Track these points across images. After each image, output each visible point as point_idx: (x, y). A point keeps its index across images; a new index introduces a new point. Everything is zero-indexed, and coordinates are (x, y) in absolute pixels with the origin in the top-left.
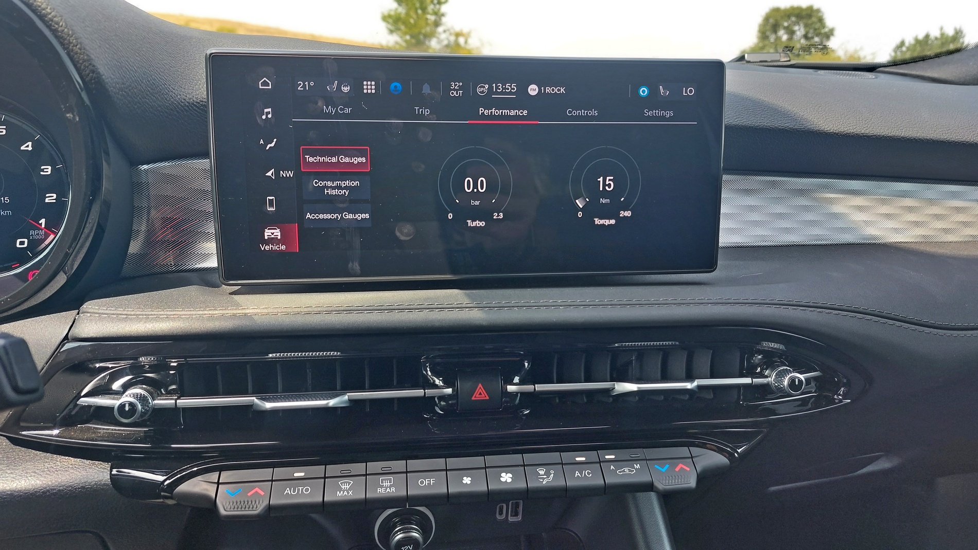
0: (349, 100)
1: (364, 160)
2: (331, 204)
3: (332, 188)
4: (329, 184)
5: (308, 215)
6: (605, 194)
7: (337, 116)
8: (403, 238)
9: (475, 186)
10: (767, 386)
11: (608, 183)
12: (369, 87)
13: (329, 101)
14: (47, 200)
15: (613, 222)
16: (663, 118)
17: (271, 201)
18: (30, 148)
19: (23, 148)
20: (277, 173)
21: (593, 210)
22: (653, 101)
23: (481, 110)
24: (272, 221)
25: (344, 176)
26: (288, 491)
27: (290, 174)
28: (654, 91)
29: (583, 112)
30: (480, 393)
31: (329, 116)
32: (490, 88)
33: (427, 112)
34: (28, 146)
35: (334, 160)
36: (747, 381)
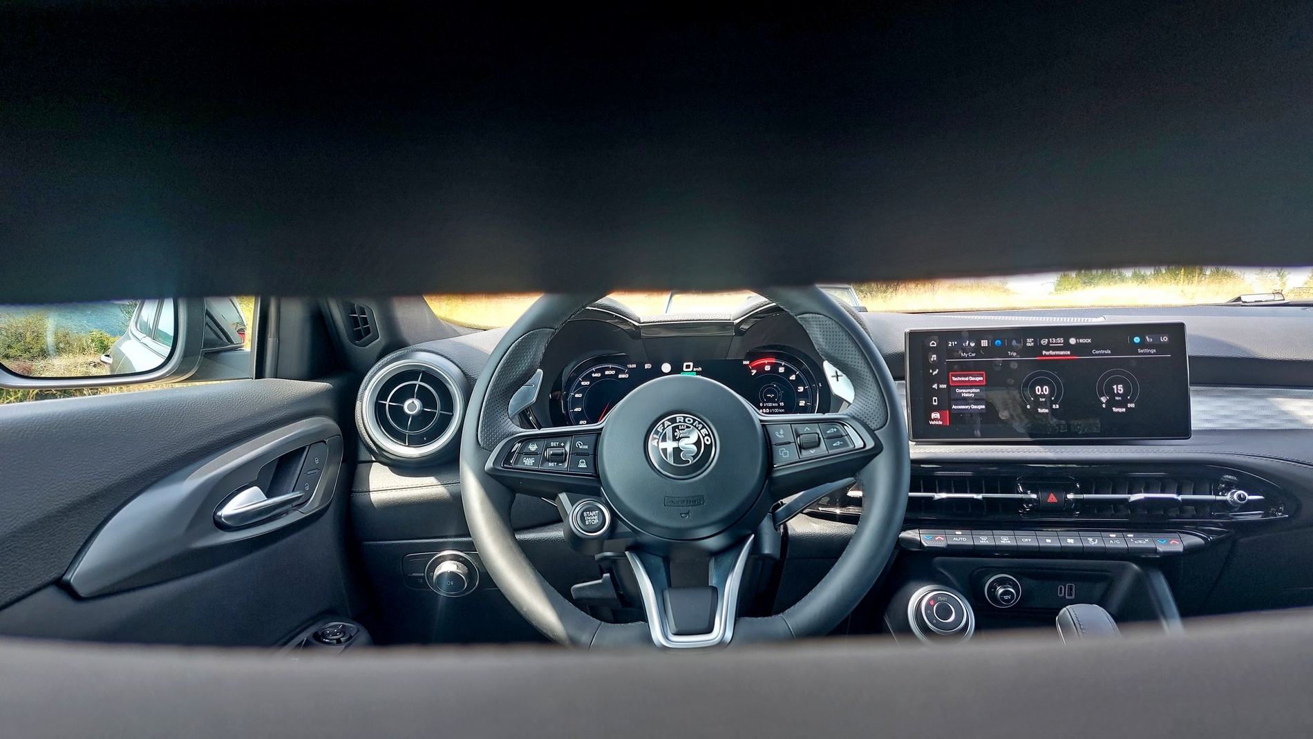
0: (976, 350)
1: (982, 379)
2: (965, 401)
3: (966, 393)
4: (964, 391)
5: (953, 407)
6: (1118, 395)
7: (968, 357)
8: (1003, 418)
9: (1042, 391)
10: (1225, 502)
11: (1119, 389)
12: (984, 343)
13: (964, 350)
14: (800, 405)
15: (1124, 410)
16: (1150, 354)
17: (935, 400)
18: (794, 379)
19: (791, 378)
20: (938, 386)
21: (1112, 403)
22: (1143, 344)
23: (1044, 352)
24: (936, 409)
25: (971, 387)
26: (955, 539)
27: (945, 386)
28: (1143, 340)
29: (1102, 352)
30: (1052, 498)
31: (964, 358)
32: (1049, 341)
33: (1015, 354)
34: (793, 377)
35: (967, 379)
36: (1212, 497)
